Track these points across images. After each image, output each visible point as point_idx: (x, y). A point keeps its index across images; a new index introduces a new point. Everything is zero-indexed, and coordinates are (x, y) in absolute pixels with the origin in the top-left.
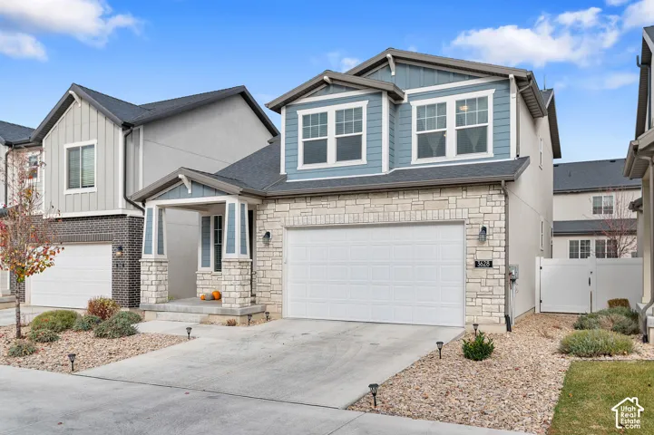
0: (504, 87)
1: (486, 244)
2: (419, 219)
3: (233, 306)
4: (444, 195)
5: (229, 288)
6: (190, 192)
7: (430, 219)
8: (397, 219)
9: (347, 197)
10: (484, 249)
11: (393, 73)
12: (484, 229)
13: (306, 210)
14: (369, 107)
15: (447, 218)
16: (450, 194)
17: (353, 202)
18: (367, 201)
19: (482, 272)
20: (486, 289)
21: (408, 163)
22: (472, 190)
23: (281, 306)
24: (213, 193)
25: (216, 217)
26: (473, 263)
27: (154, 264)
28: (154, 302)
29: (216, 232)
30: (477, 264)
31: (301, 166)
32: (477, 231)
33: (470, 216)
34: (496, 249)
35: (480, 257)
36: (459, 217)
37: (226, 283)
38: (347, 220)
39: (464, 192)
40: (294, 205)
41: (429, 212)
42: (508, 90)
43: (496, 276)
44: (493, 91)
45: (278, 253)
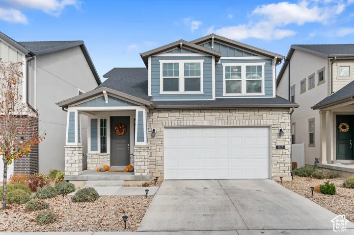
0: (269, 62)
1: (282, 137)
2: (247, 124)
3: (143, 174)
4: (261, 113)
5: (139, 164)
6: (107, 102)
7: (253, 124)
8: (235, 124)
9: (205, 111)
10: (281, 140)
11: (212, 47)
12: (281, 130)
13: (180, 117)
14: (204, 63)
15: (262, 124)
16: (263, 112)
17: (210, 114)
18: (218, 114)
19: (280, 151)
20: (282, 159)
21: (222, 95)
22: (275, 111)
23: (162, 173)
24: (126, 104)
25: (101, 120)
26: (275, 147)
27: (77, 149)
28: (77, 174)
29: (101, 129)
30: (277, 147)
31: (162, 92)
32: (278, 131)
33: (274, 123)
34: (286, 140)
35: (279, 144)
36: (268, 124)
37: (138, 160)
38: (206, 123)
39: (271, 112)
40: (171, 114)
41: (253, 121)
42: (271, 64)
43: (287, 153)
44: (264, 63)
45: (160, 142)
